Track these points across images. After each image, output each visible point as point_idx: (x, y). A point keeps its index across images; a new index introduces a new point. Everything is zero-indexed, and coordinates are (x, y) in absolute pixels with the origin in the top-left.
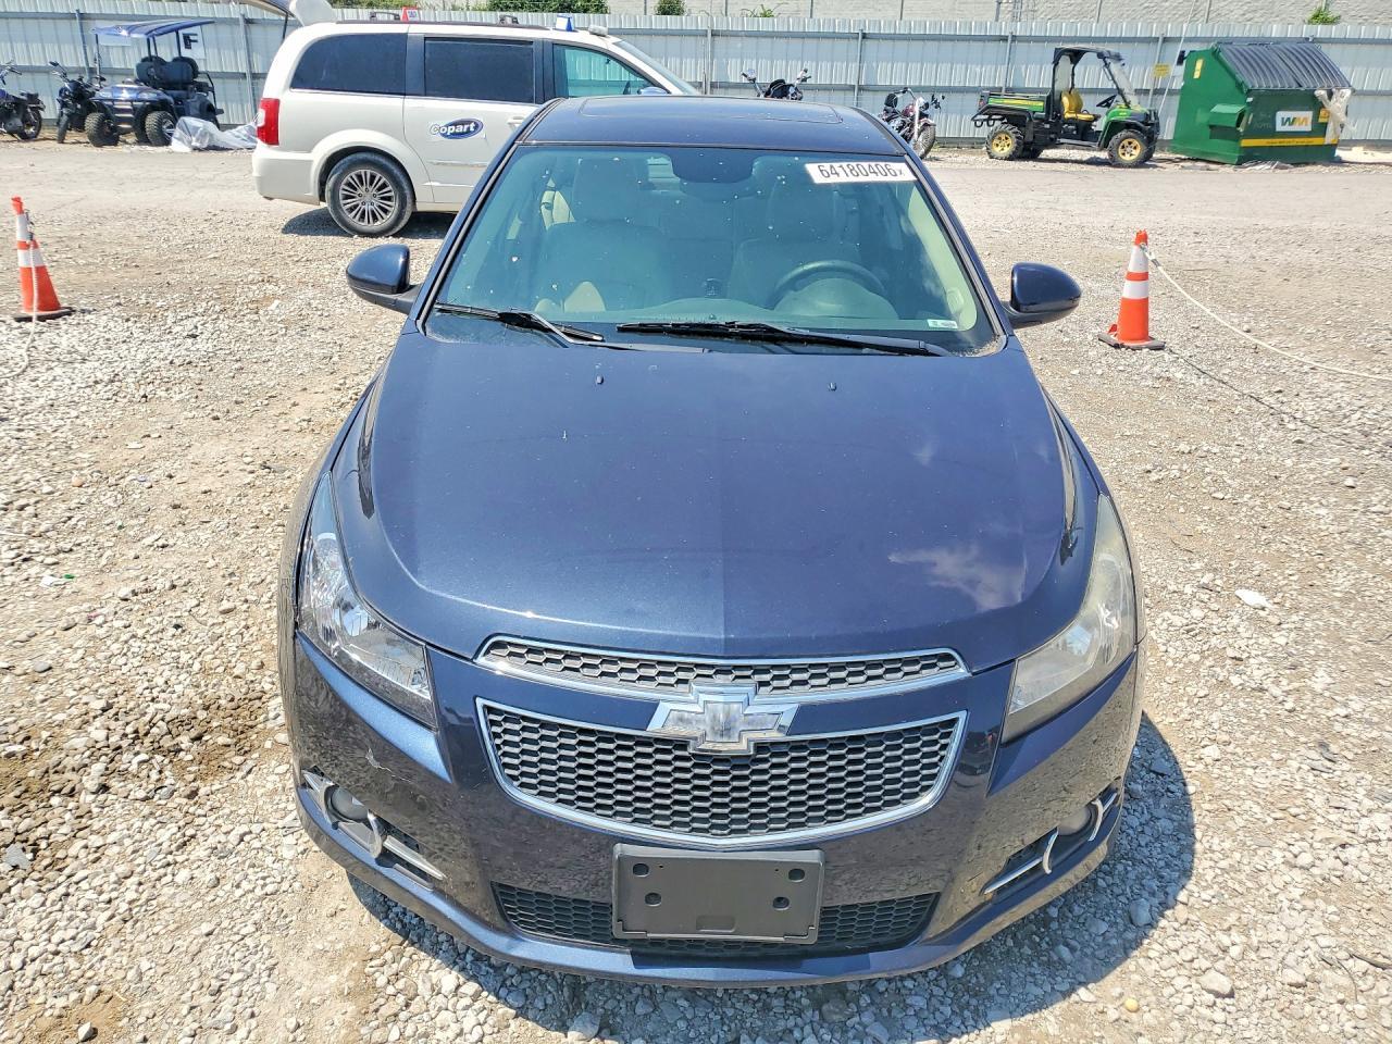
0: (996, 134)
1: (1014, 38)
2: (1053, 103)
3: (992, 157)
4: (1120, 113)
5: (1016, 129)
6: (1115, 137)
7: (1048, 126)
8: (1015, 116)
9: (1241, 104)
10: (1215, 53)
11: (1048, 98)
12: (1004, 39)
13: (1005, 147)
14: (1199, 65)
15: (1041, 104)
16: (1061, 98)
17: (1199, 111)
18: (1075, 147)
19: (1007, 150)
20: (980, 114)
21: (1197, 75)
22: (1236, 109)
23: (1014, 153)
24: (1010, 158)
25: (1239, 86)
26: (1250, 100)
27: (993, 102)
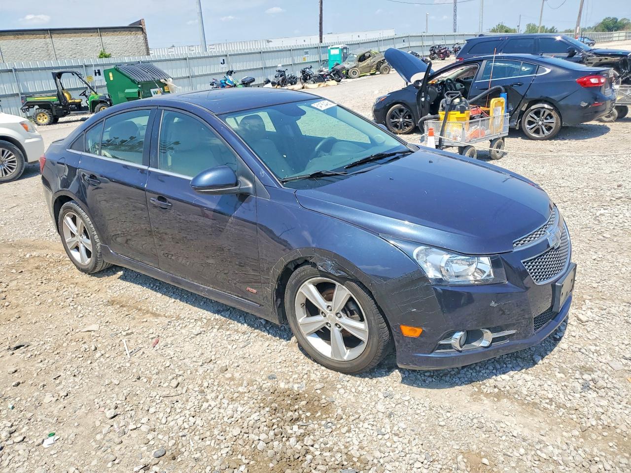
0: (38, 114)
1: (16, 70)
2: (60, 96)
3: (39, 125)
4: (94, 97)
5: (47, 111)
6: (96, 107)
7: (61, 107)
8: (44, 105)
9: (136, 88)
10: (117, 70)
11: (57, 94)
12: (11, 71)
13: (45, 119)
14: (111, 75)
15: (55, 98)
16: (63, 94)
17: (119, 92)
18: (77, 114)
19: (46, 121)
20: (24, 106)
21: (112, 79)
22: (136, 90)
23: (50, 121)
24: (49, 124)
25: (133, 81)
26: (140, 86)
27: (29, 100)
